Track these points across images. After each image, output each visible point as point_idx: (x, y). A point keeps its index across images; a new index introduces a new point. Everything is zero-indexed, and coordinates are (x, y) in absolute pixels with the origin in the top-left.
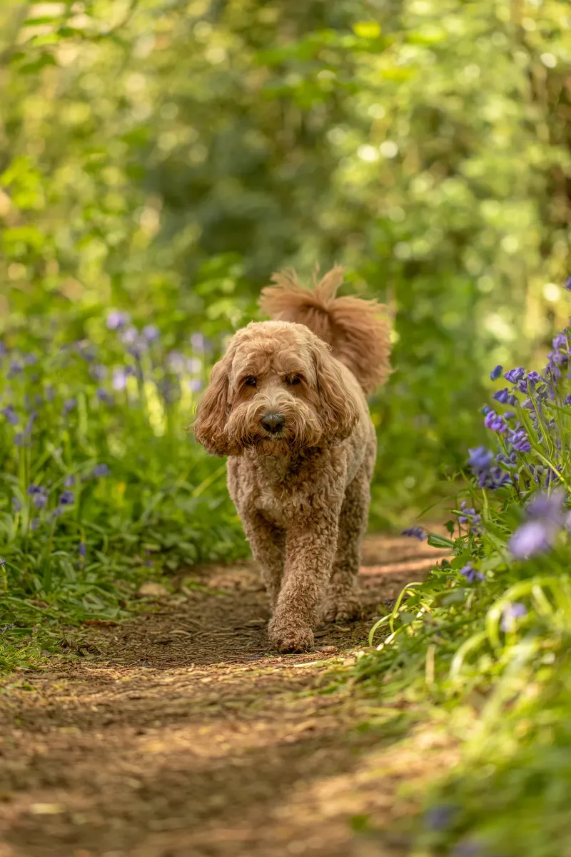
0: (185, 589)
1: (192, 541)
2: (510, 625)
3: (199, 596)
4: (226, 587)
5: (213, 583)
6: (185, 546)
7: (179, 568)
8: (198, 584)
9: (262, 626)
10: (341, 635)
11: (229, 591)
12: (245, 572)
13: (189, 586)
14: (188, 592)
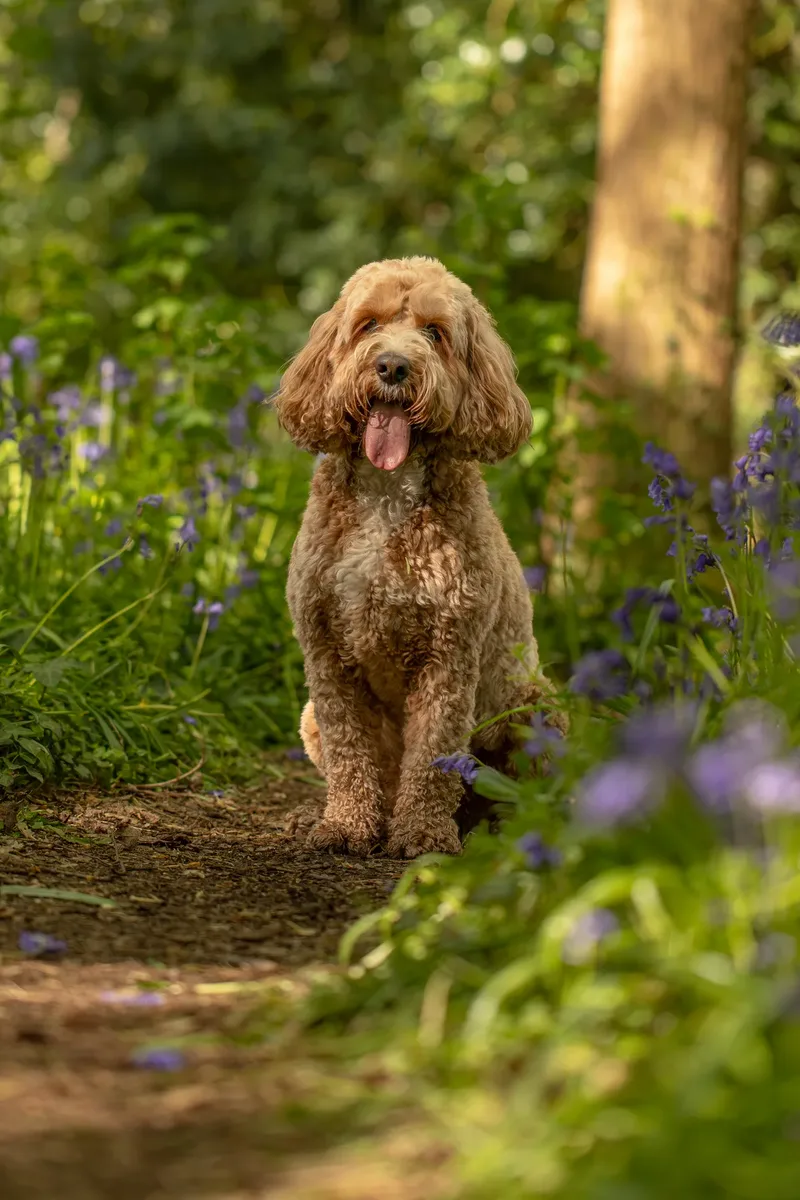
0: (21, 826)
1: (46, 739)
2: (584, 948)
3: (47, 842)
4: (100, 831)
5: (77, 821)
6: (33, 747)
7: (15, 787)
8: (47, 820)
9: (153, 910)
10: (296, 942)
11: (106, 840)
12: (138, 808)
13: (29, 822)
14: (28, 833)
